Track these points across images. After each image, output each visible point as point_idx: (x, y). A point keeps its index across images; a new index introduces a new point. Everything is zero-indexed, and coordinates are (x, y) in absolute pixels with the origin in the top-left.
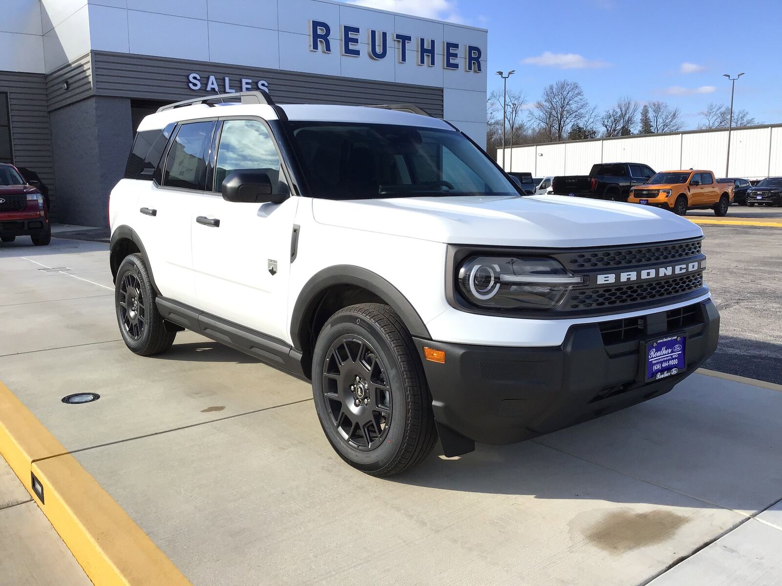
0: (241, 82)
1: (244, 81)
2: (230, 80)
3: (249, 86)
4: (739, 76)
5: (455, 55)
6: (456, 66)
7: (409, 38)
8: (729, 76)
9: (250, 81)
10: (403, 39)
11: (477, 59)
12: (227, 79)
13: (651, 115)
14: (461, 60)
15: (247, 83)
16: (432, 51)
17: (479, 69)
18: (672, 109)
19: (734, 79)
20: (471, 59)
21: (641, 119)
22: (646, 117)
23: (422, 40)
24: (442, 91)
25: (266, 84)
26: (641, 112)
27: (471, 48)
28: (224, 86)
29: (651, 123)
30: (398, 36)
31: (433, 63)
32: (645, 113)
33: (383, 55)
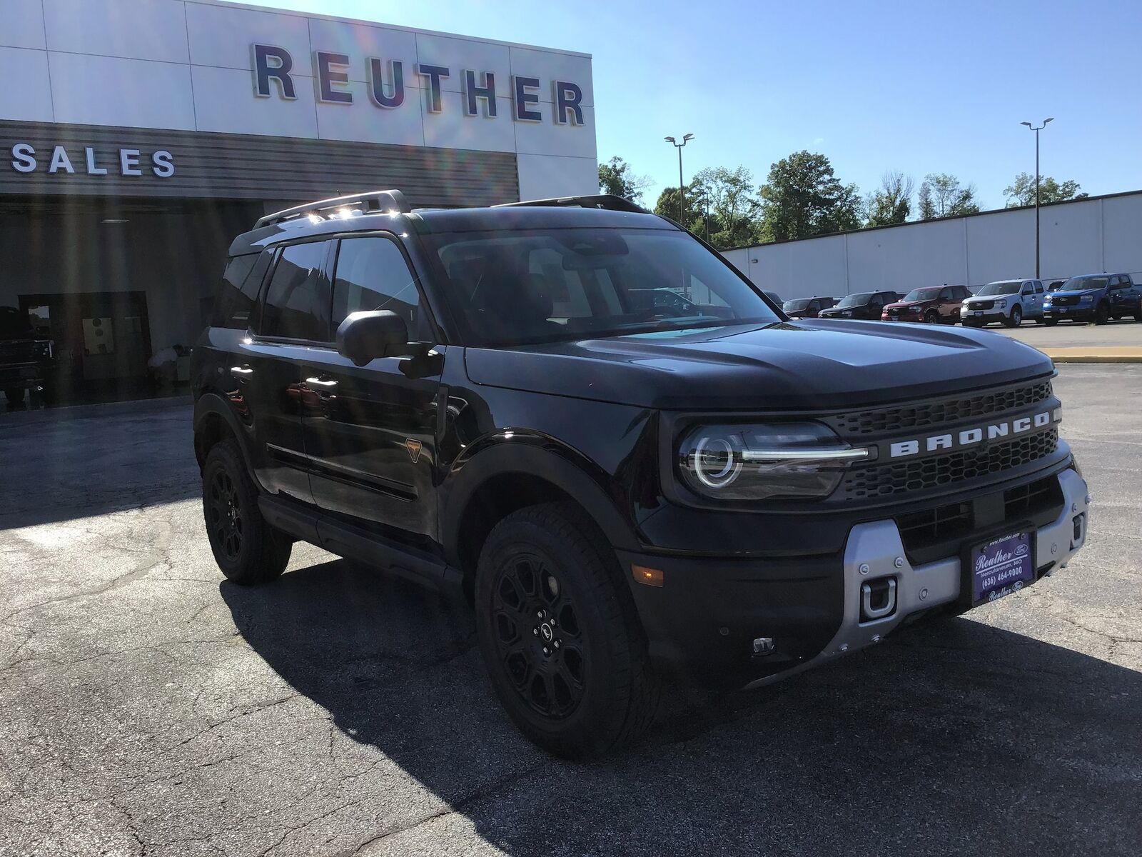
0: (118, 155)
1: (124, 153)
2: (95, 153)
3: (136, 162)
4: (1045, 122)
5: (534, 99)
6: (536, 116)
7: (445, 72)
8: (1030, 124)
9: (136, 153)
10: (434, 74)
11: (575, 104)
12: (90, 151)
13: (934, 196)
14: (545, 106)
15: (130, 157)
16: (489, 92)
17: (580, 120)
18: (963, 186)
19: (1037, 129)
20: (563, 103)
21: (919, 203)
22: (927, 199)
23: (471, 75)
24: (516, 159)
25: (169, 157)
26: (919, 192)
27: (563, 86)
28: (85, 163)
29: (935, 208)
30: (425, 69)
31: (493, 111)
32: (925, 192)
33: (396, 101)
